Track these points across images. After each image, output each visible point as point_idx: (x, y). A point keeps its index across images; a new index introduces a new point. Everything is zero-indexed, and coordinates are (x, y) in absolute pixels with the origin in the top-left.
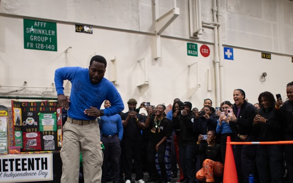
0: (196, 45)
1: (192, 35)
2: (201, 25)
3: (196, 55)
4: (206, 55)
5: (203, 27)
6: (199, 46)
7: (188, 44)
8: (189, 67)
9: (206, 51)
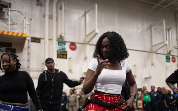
0: (170, 57)
1: (168, 52)
2: (173, 47)
3: (170, 62)
4: (174, 62)
5: (174, 48)
6: (171, 57)
7: (166, 57)
8: (167, 68)
9: (174, 60)
